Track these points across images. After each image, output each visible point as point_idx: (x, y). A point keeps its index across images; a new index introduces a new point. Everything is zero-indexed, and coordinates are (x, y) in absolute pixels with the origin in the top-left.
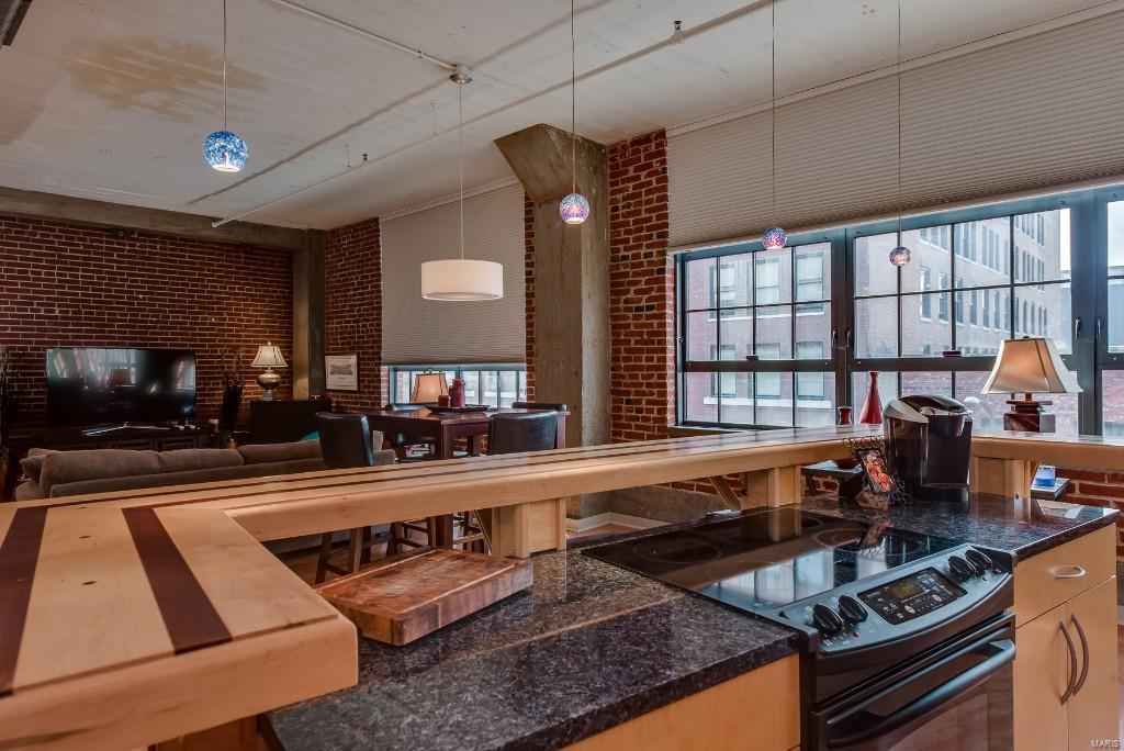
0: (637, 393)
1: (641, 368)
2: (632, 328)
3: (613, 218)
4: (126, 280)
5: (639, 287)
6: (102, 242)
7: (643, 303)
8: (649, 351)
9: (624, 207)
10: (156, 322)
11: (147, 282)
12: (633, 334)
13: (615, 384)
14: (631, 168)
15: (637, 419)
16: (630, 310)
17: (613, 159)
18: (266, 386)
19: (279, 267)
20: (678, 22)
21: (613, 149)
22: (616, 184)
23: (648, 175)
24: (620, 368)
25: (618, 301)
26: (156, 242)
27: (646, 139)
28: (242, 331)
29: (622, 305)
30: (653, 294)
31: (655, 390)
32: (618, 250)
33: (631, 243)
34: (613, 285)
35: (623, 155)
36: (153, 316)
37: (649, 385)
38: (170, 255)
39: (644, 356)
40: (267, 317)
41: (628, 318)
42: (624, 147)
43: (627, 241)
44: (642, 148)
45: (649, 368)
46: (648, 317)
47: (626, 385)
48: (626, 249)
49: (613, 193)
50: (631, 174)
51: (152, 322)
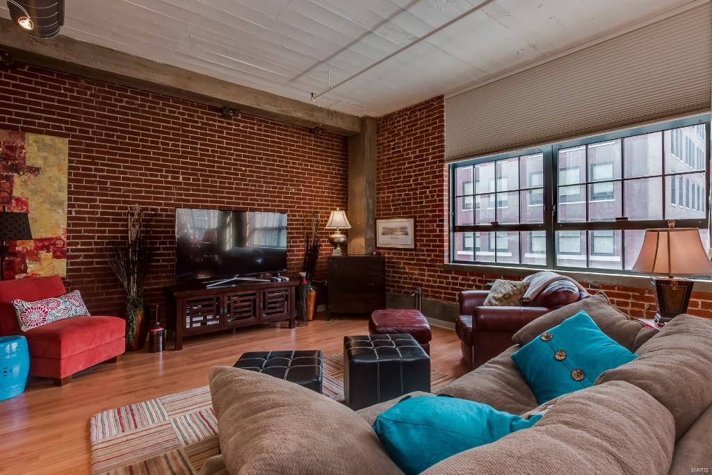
4: (233, 155)
6: (215, 121)
10: (254, 190)
11: (248, 157)
18: (334, 244)
19: (336, 150)
26: (254, 124)
28: (312, 200)
36: (252, 186)
38: (265, 136)
40: (329, 189)
51: (251, 190)
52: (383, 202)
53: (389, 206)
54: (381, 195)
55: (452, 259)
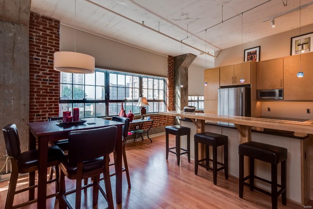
0: (43, 112)
1: (46, 102)
2: (41, 87)
3: (30, 41)
5: (45, 72)
7: (47, 78)
9: (37, 39)
12: (41, 89)
14: (41, 26)
16: (40, 80)
22: (32, 28)
23: (51, 33)
27: (50, 19)
29: (35, 77)
30: (52, 76)
32: (33, 55)
35: (37, 19)
37: (50, 108)
41: (39, 83)
42: (38, 17)
43: (38, 53)
44: (47, 21)
45: (50, 102)
47: (37, 109)
48: (38, 56)
49: (31, 31)
50: (41, 28)
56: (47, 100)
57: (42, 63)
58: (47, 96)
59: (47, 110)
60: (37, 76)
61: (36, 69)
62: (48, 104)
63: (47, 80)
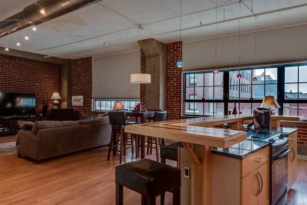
0: (173, 107)
1: (174, 101)
2: (172, 91)
3: (167, 62)
4: (14, 72)
5: (174, 80)
6: (7, 60)
7: (175, 85)
8: (176, 97)
9: (170, 60)
10: (22, 85)
11: (20, 73)
12: (172, 92)
13: (166, 105)
14: (172, 50)
15: (173, 114)
16: (171, 86)
17: (167, 47)
18: (55, 104)
19: (57, 69)
20: (201, 22)
21: (167, 45)
22: (168, 54)
23: (177, 53)
24: (168, 101)
25: (168, 84)
26: (23, 61)
27: (177, 43)
28: (46, 88)
29: (169, 85)
30: (178, 82)
31: (178, 107)
32: (168, 71)
33: (172, 69)
34: (166, 80)
35: (170, 47)
36: (21, 83)
37: (176, 105)
38: (27, 65)
39: (175, 98)
40: (53, 84)
41: (170, 88)
42: (170, 45)
43: (171, 68)
44: (175, 45)
45: (176, 101)
46: (176, 88)
47: (170, 105)
48: (170, 71)
49: (167, 56)
50: (172, 52)
51: (21, 85)
52: (74, 90)
53: (76, 91)
54: (74, 87)
55: (94, 109)
56: (175, 100)
57: (172, 75)
58: (174, 97)
59: (175, 106)
60: (170, 84)
61: (169, 79)
62: (175, 102)
63: (175, 86)
